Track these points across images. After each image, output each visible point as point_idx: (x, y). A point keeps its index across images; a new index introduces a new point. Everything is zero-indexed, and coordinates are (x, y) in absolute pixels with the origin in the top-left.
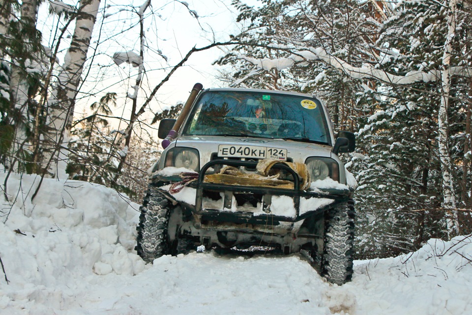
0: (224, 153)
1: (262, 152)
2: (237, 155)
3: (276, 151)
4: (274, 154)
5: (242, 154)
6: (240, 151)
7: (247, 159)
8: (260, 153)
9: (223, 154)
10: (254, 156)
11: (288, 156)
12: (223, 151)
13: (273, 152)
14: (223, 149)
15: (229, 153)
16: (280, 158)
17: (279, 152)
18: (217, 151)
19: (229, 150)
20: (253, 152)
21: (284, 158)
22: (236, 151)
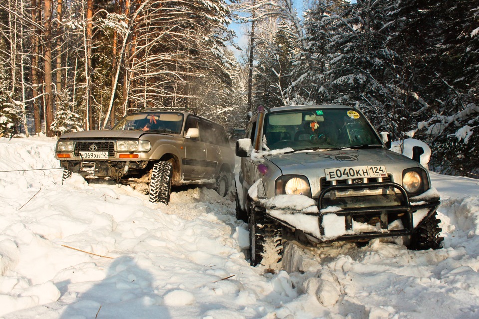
0: (332, 177)
1: (365, 171)
2: (344, 177)
4: (376, 172)
5: (348, 176)
6: (345, 173)
7: (353, 180)
8: (364, 173)
10: (359, 177)
11: (388, 173)
13: (375, 170)
14: (330, 173)
15: (336, 176)
16: (382, 175)
17: (379, 169)
18: (324, 176)
19: (335, 174)
20: (358, 173)
21: (385, 175)
22: (342, 173)
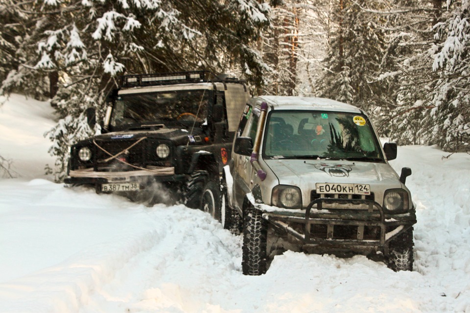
0: (322, 190)
1: (351, 188)
2: (332, 192)
3: (361, 187)
4: (360, 190)
5: (335, 191)
6: (334, 188)
7: (340, 195)
8: (350, 190)
9: (320, 191)
10: (345, 193)
11: (371, 191)
12: (320, 189)
13: (360, 188)
14: (320, 187)
15: (325, 190)
16: (365, 193)
17: (363, 187)
18: (315, 189)
19: (324, 188)
20: (344, 189)
21: (368, 193)
22: (331, 188)
